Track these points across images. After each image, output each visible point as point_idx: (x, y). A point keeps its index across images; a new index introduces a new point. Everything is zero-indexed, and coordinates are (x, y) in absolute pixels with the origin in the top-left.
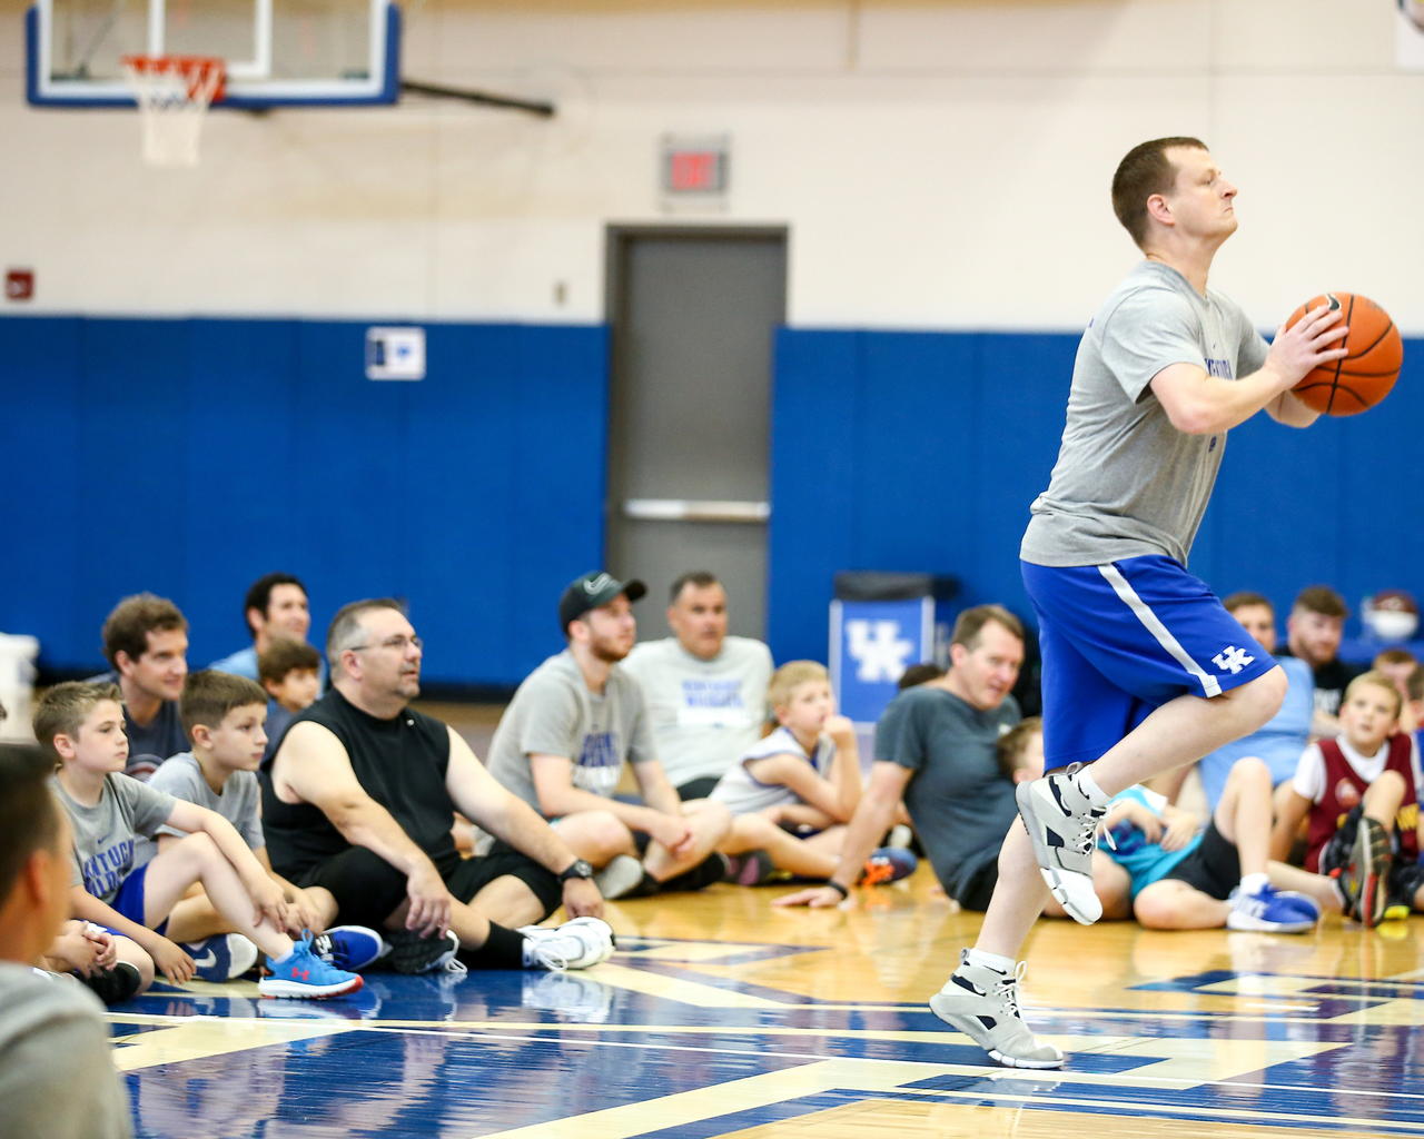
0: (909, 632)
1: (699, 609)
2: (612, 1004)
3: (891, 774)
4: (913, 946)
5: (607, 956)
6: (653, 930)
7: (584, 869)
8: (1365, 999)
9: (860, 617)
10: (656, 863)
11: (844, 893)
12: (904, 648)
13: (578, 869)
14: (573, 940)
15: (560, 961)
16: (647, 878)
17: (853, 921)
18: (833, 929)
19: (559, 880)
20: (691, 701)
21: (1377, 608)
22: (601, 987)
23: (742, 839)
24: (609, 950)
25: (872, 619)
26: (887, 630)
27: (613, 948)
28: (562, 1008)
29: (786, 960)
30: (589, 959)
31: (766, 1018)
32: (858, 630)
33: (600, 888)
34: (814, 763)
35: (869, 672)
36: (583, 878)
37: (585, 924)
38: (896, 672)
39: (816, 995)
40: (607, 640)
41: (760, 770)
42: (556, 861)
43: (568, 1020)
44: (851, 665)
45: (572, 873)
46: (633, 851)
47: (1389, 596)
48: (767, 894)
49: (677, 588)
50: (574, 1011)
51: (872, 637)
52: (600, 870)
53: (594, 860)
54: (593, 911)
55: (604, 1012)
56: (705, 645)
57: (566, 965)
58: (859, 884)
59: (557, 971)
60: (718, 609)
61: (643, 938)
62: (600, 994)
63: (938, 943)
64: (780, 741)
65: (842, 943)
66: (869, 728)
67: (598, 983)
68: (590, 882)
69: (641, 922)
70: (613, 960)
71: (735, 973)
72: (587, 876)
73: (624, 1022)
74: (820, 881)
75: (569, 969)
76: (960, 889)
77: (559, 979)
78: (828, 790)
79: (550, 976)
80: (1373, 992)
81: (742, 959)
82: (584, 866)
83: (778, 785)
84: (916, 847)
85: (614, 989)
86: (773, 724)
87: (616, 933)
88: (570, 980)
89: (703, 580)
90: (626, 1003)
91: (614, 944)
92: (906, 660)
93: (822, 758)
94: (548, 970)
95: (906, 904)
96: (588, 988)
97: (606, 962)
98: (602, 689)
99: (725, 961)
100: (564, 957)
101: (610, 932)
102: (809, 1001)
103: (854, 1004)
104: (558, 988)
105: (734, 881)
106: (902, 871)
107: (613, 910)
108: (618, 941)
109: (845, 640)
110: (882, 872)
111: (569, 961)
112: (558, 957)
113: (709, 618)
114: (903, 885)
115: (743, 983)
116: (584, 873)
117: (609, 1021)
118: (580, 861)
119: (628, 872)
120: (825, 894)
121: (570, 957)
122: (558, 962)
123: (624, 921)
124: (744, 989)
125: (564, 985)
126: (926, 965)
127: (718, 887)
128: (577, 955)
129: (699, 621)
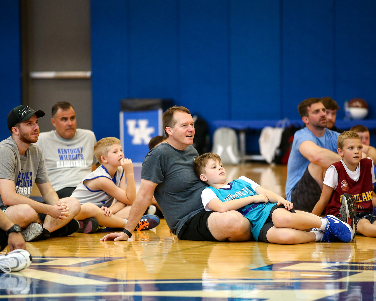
0: (152, 123)
1: (65, 119)
2: (31, 285)
3: (149, 185)
4: (161, 255)
5: (28, 265)
6: (47, 254)
7: (17, 228)
8: (349, 271)
9: (132, 118)
10: (49, 225)
11: (130, 235)
12: (151, 130)
13: (15, 228)
14: (14, 259)
15: (8, 268)
16: (45, 231)
17: (133, 246)
18: (125, 250)
19: (6, 233)
20: (61, 158)
21: (350, 106)
22: (26, 278)
23: (85, 213)
24: (29, 262)
25: (137, 119)
26: (143, 123)
27: (31, 262)
28: (9, 289)
29: (106, 264)
30: (21, 266)
31: (98, 289)
32: (131, 124)
33: (24, 237)
34: (115, 181)
35: (137, 141)
36: (17, 232)
37: (19, 252)
38: (148, 140)
39: (118, 278)
40: (27, 135)
41: (91, 185)
42: (5, 226)
43: (12, 293)
44: (129, 138)
45: (12, 230)
46: (38, 221)
47: (355, 101)
48: (96, 236)
49: (54, 110)
50: (15, 289)
51: (137, 126)
52: (24, 229)
53: (21, 225)
54: (22, 246)
55: (28, 289)
56: (67, 134)
57: (11, 270)
58: (135, 230)
59: (7, 273)
60: (72, 118)
61: (43, 257)
62: (25, 281)
63: (170, 254)
64: (100, 171)
65: (130, 256)
66: (139, 165)
67: (24, 277)
68: (20, 234)
69: (43, 251)
70: (31, 267)
71: (83, 270)
72: (19, 232)
73: (38, 292)
74: (120, 229)
75: (12, 272)
76: (178, 231)
77: (8, 276)
78: (121, 191)
79: (4, 275)
80: (352, 268)
81: (85, 264)
82: (17, 227)
83: (99, 190)
84: (159, 213)
85: (31, 279)
86: (97, 165)
87: (32, 256)
88: (13, 276)
89: (65, 106)
90: (38, 285)
91: (31, 260)
92: (151, 135)
93: (118, 178)
94: (3, 272)
95: (155, 238)
96: (20, 279)
97: (28, 268)
98: (25, 154)
99: (79, 265)
100: (10, 266)
101: (29, 255)
102: (116, 280)
103: (136, 281)
104: (8, 280)
105: (82, 231)
106: (153, 224)
107: (30, 246)
108: (33, 259)
109: (126, 128)
110: (145, 225)
111: (12, 268)
112: (7, 266)
113: (69, 122)
114: (154, 230)
115: (87, 274)
116: (17, 230)
117: (31, 292)
118: (16, 225)
119: (36, 229)
120: (122, 235)
121: (13, 266)
122: (7, 269)
123: (35, 250)
124: (87, 276)
125: (10, 279)
126: (165, 263)
127: (75, 234)
128: (15, 266)
129: (64, 123)
